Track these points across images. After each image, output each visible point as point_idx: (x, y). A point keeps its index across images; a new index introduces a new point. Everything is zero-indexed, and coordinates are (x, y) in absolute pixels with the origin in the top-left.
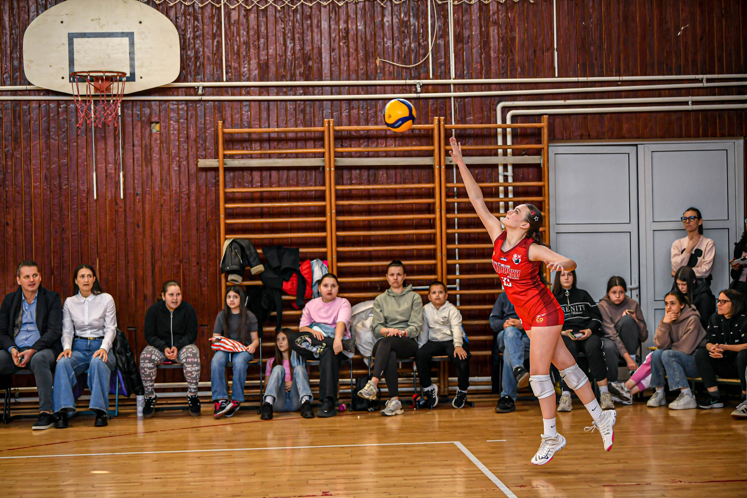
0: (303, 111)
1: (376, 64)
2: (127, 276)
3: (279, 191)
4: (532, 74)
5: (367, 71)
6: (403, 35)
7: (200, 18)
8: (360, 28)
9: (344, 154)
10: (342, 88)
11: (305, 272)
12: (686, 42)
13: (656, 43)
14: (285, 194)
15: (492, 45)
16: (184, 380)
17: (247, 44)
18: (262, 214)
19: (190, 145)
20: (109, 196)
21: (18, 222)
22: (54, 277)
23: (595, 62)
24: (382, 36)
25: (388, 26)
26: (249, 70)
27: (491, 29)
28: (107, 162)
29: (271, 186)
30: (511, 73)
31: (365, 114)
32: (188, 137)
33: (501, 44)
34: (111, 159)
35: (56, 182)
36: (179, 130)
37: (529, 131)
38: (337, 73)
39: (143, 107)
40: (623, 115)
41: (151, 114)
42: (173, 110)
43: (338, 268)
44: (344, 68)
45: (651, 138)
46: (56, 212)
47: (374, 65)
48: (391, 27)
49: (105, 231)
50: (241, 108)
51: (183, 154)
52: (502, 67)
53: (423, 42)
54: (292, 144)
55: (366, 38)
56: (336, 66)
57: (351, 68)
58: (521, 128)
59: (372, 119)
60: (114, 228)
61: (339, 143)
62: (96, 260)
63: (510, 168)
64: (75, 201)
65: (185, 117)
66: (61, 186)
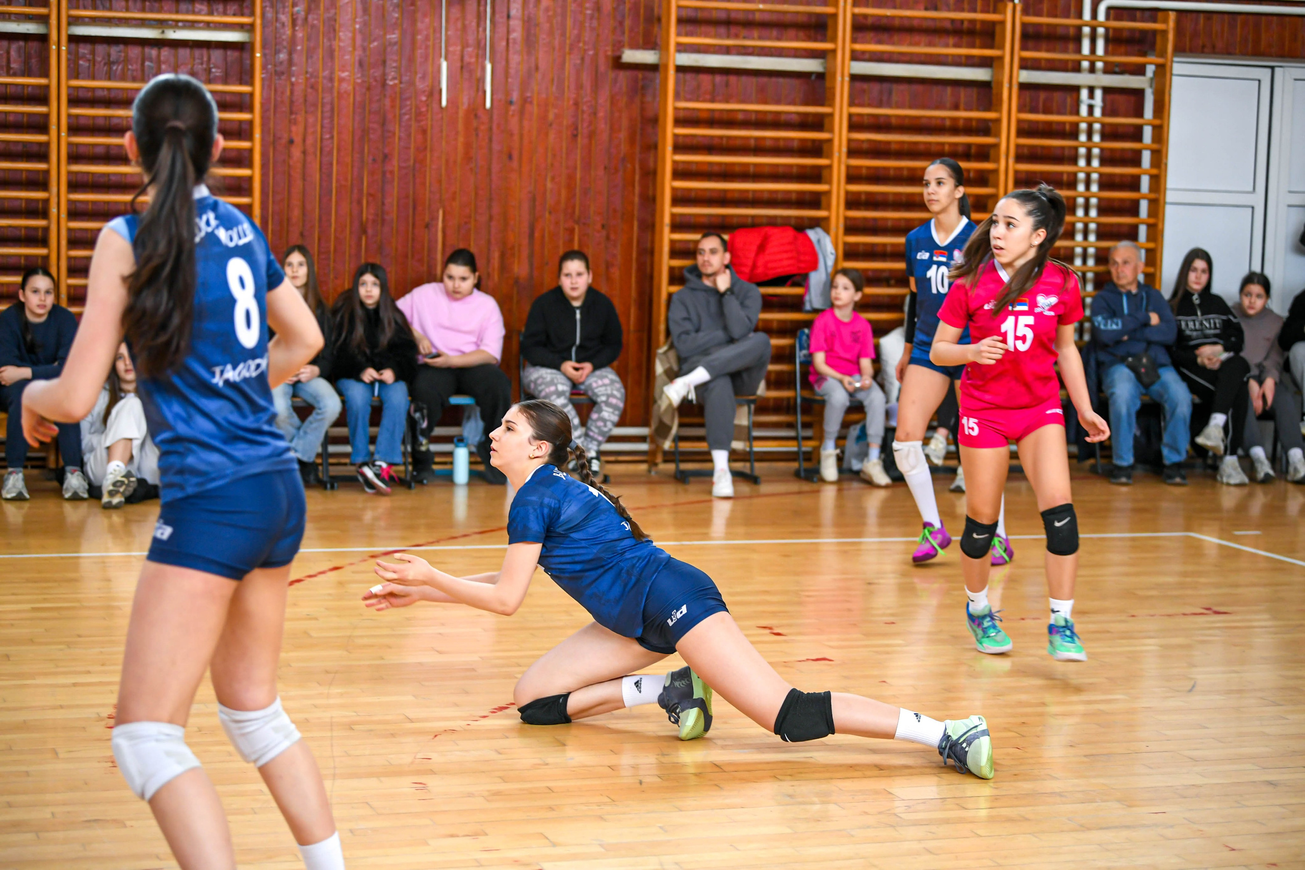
2: (488, 243)
3: (741, 111)
19: (601, 22)
20: (465, 102)
21: (310, 140)
22: (367, 238)
28: (464, 44)
29: (727, 101)
32: (598, 9)
34: (471, 38)
35: (378, 73)
43: (846, 245)
46: (374, 126)
49: (455, 162)
51: (590, 38)
54: (762, 32)
60: (468, 158)
62: (438, 211)
63: (1098, 94)
64: (408, 108)
66: (385, 80)
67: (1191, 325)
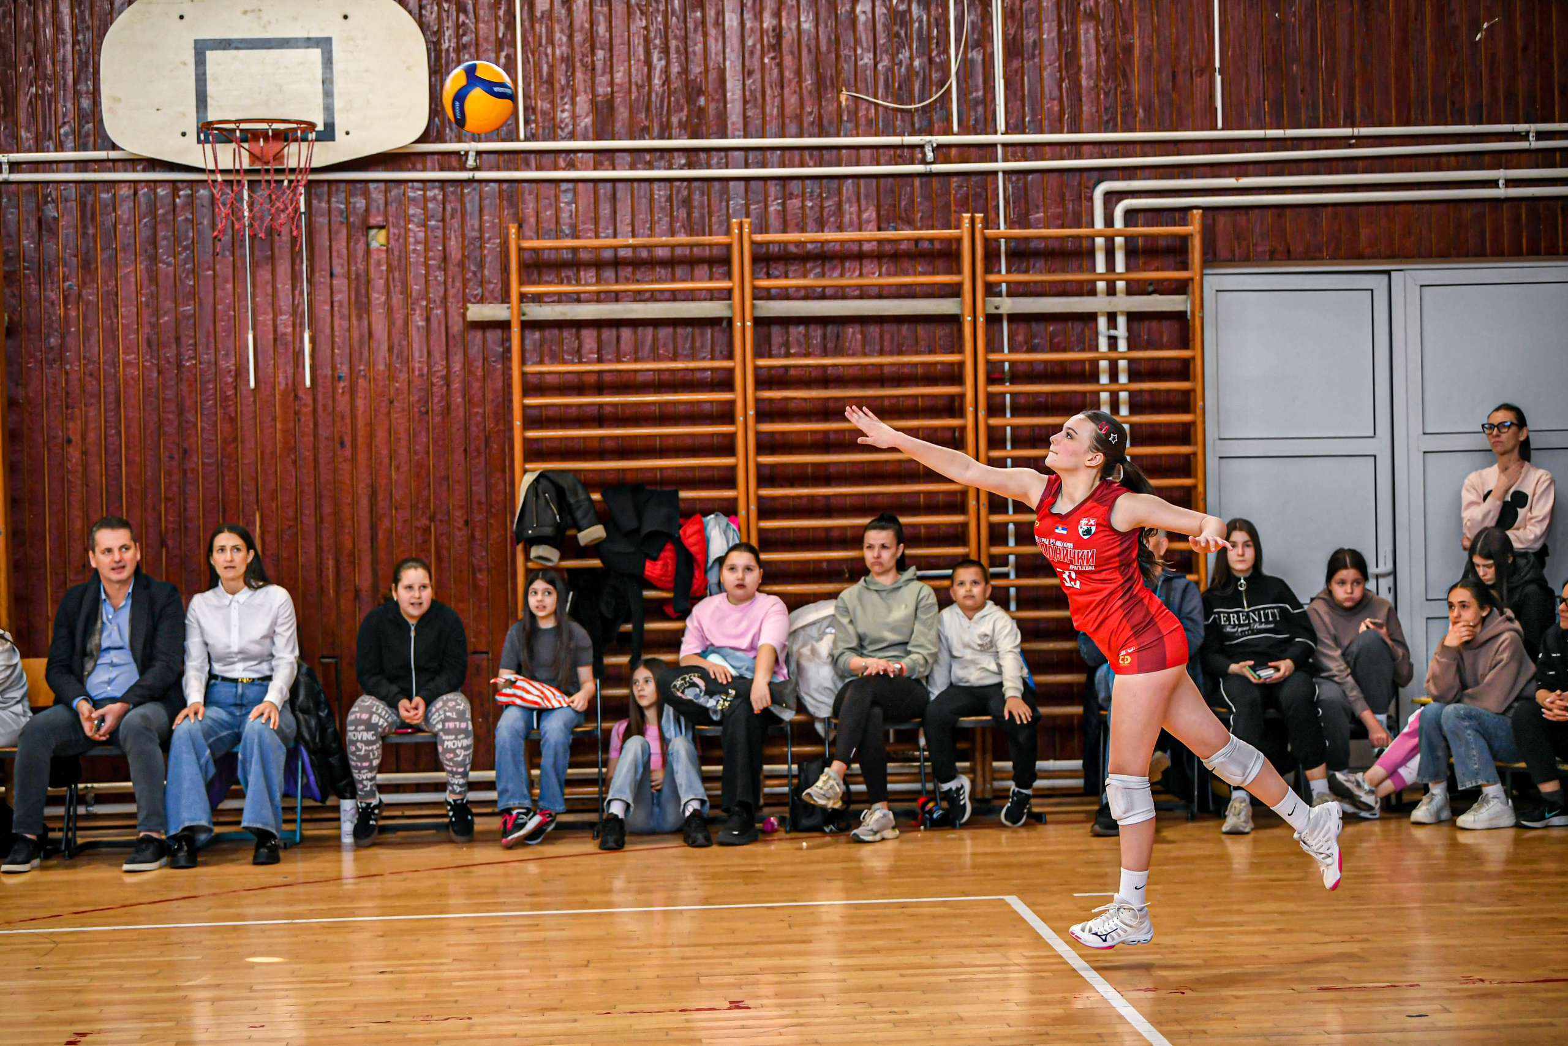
0: (687, 202)
1: (840, 103)
2: (320, 549)
3: (636, 371)
4: (1167, 123)
5: (820, 117)
6: (897, 42)
7: (470, 7)
8: (805, 26)
9: (773, 292)
10: (768, 154)
11: (692, 540)
12: (1493, 55)
13: (1430, 57)
14: (649, 376)
15: (1083, 61)
16: (439, 767)
17: (568, 60)
18: (600, 418)
19: (450, 273)
20: (282, 382)
21: (92, 437)
22: (167, 551)
23: (1301, 96)
24: (852, 44)
25: (865, 23)
26: (574, 117)
27: (1082, 28)
28: (276, 312)
29: (619, 360)
30: (1124, 121)
31: (817, 209)
32: (445, 258)
33: (1103, 61)
34: (285, 303)
35: (171, 353)
36: (426, 243)
37: (1162, 243)
38: (758, 122)
39: (353, 195)
40: (1361, 209)
41: (367, 210)
42: (414, 200)
43: (761, 532)
44: (772, 110)
45: (1420, 256)
46: (171, 416)
47: (835, 105)
48: (870, 24)
49: (273, 454)
50: (557, 197)
51: (436, 293)
52: (1106, 109)
53: (938, 55)
54: (663, 272)
55: (818, 47)
56: (755, 106)
57: (788, 111)
58: (1146, 236)
59: (832, 219)
60: (291, 448)
61: (761, 269)
62: (254, 515)
63: (1122, 321)
64: (211, 392)
65: (439, 216)
66: (181, 361)
67: (1233, 619)
